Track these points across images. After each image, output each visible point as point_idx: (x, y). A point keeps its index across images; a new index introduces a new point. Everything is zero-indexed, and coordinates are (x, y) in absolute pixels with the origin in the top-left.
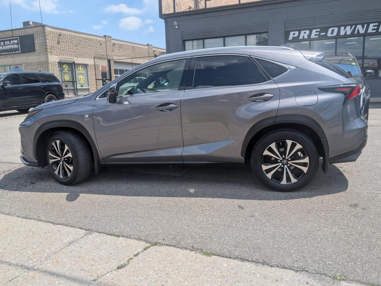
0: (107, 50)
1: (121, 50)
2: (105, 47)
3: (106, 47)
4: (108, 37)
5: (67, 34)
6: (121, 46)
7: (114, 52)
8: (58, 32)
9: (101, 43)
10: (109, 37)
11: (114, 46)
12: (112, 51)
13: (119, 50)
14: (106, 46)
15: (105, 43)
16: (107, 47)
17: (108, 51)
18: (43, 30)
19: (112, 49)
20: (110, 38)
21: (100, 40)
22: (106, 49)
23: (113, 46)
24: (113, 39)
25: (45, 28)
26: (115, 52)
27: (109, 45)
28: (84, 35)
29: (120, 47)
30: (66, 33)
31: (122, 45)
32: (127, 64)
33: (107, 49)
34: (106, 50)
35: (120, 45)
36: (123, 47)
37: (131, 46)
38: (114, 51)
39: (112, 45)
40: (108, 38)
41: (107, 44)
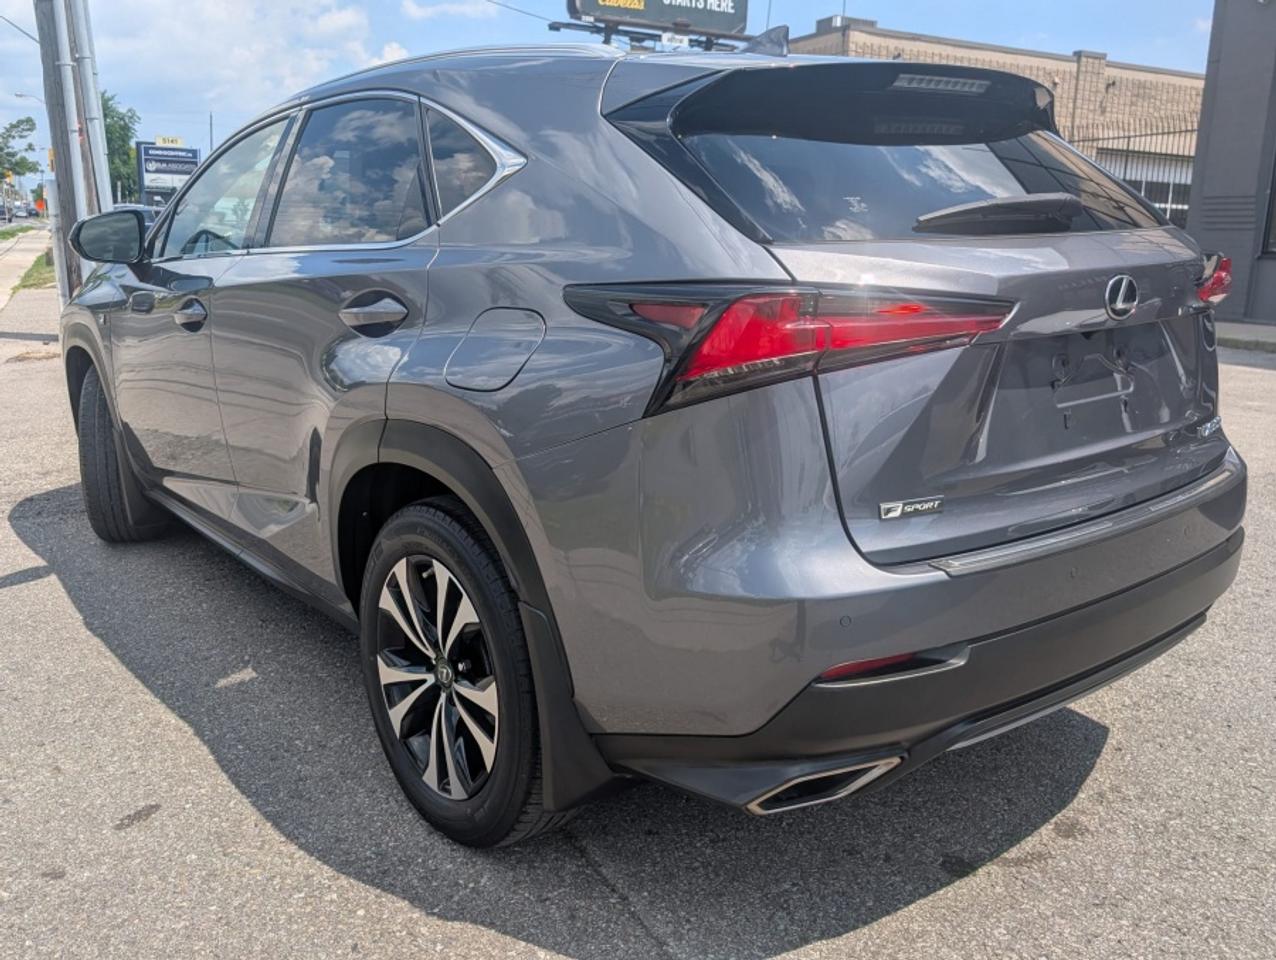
0: (1074, 108)
1: (1139, 104)
2: (1072, 94)
3: (1076, 96)
4: (1088, 57)
5: (926, 52)
6: (1141, 91)
7: (1108, 115)
8: (892, 48)
9: (1057, 80)
10: (1096, 58)
11: (1111, 90)
12: (1099, 112)
13: (1132, 104)
14: (1076, 89)
15: (1074, 82)
16: (1079, 96)
17: (1078, 111)
18: (843, 41)
19: (1101, 102)
20: (1097, 61)
21: (1055, 68)
22: (1075, 102)
23: (1107, 91)
24: (1110, 65)
25: (848, 36)
26: (1111, 112)
27: (1087, 87)
28: (989, 53)
29: (1138, 96)
30: (921, 50)
31: (1148, 85)
32: (1168, 163)
33: (1079, 102)
34: (1071, 105)
35: (1141, 85)
36: (1153, 93)
37: (1192, 88)
38: (1109, 109)
39: (1102, 87)
40: (1090, 60)
41: (1081, 83)
